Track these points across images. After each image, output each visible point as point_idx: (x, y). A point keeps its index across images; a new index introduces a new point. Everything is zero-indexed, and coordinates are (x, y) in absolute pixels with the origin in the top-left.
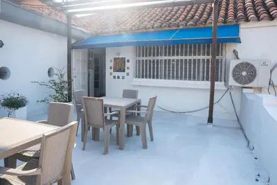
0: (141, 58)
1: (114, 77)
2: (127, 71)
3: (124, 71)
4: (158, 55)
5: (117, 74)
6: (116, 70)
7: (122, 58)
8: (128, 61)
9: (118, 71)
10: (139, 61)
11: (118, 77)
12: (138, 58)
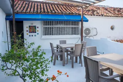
0: (46, 26)
1: (30, 36)
2: (37, 32)
3: (36, 32)
4: (52, 25)
5: (31, 34)
6: (30, 32)
7: (34, 26)
8: (38, 27)
9: (32, 32)
10: (45, 27)
11: (32, 36)
12: (44, 26)
